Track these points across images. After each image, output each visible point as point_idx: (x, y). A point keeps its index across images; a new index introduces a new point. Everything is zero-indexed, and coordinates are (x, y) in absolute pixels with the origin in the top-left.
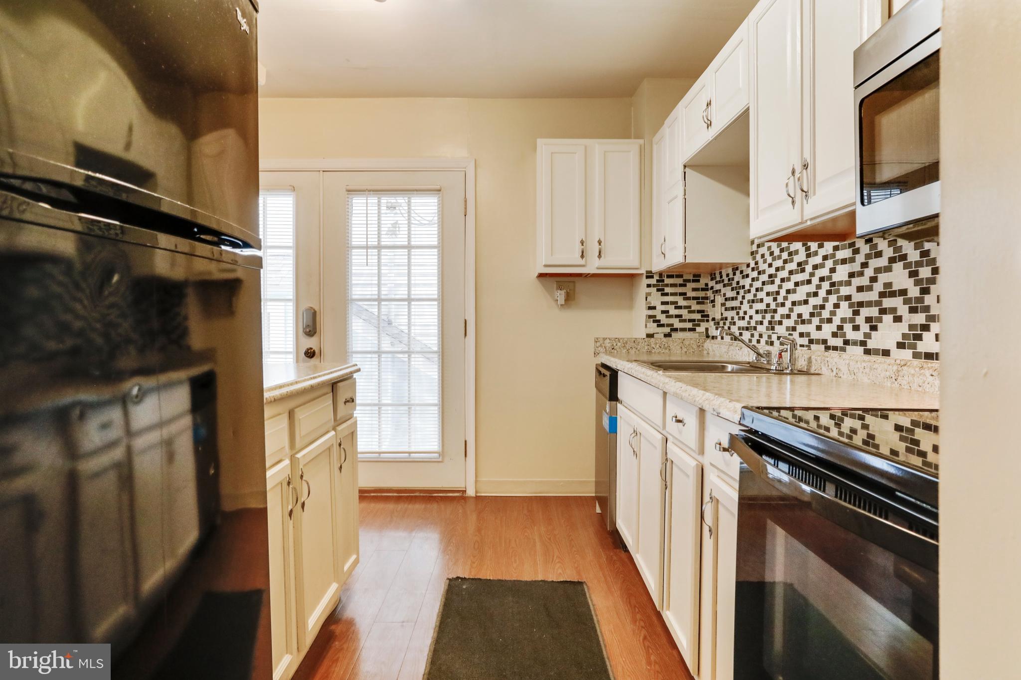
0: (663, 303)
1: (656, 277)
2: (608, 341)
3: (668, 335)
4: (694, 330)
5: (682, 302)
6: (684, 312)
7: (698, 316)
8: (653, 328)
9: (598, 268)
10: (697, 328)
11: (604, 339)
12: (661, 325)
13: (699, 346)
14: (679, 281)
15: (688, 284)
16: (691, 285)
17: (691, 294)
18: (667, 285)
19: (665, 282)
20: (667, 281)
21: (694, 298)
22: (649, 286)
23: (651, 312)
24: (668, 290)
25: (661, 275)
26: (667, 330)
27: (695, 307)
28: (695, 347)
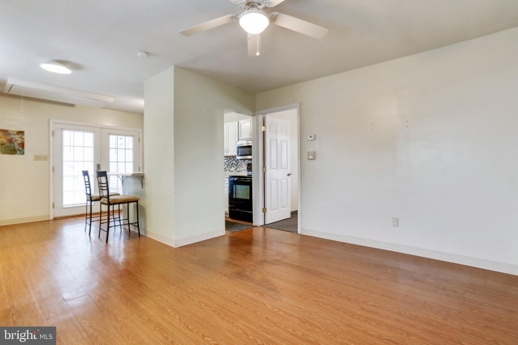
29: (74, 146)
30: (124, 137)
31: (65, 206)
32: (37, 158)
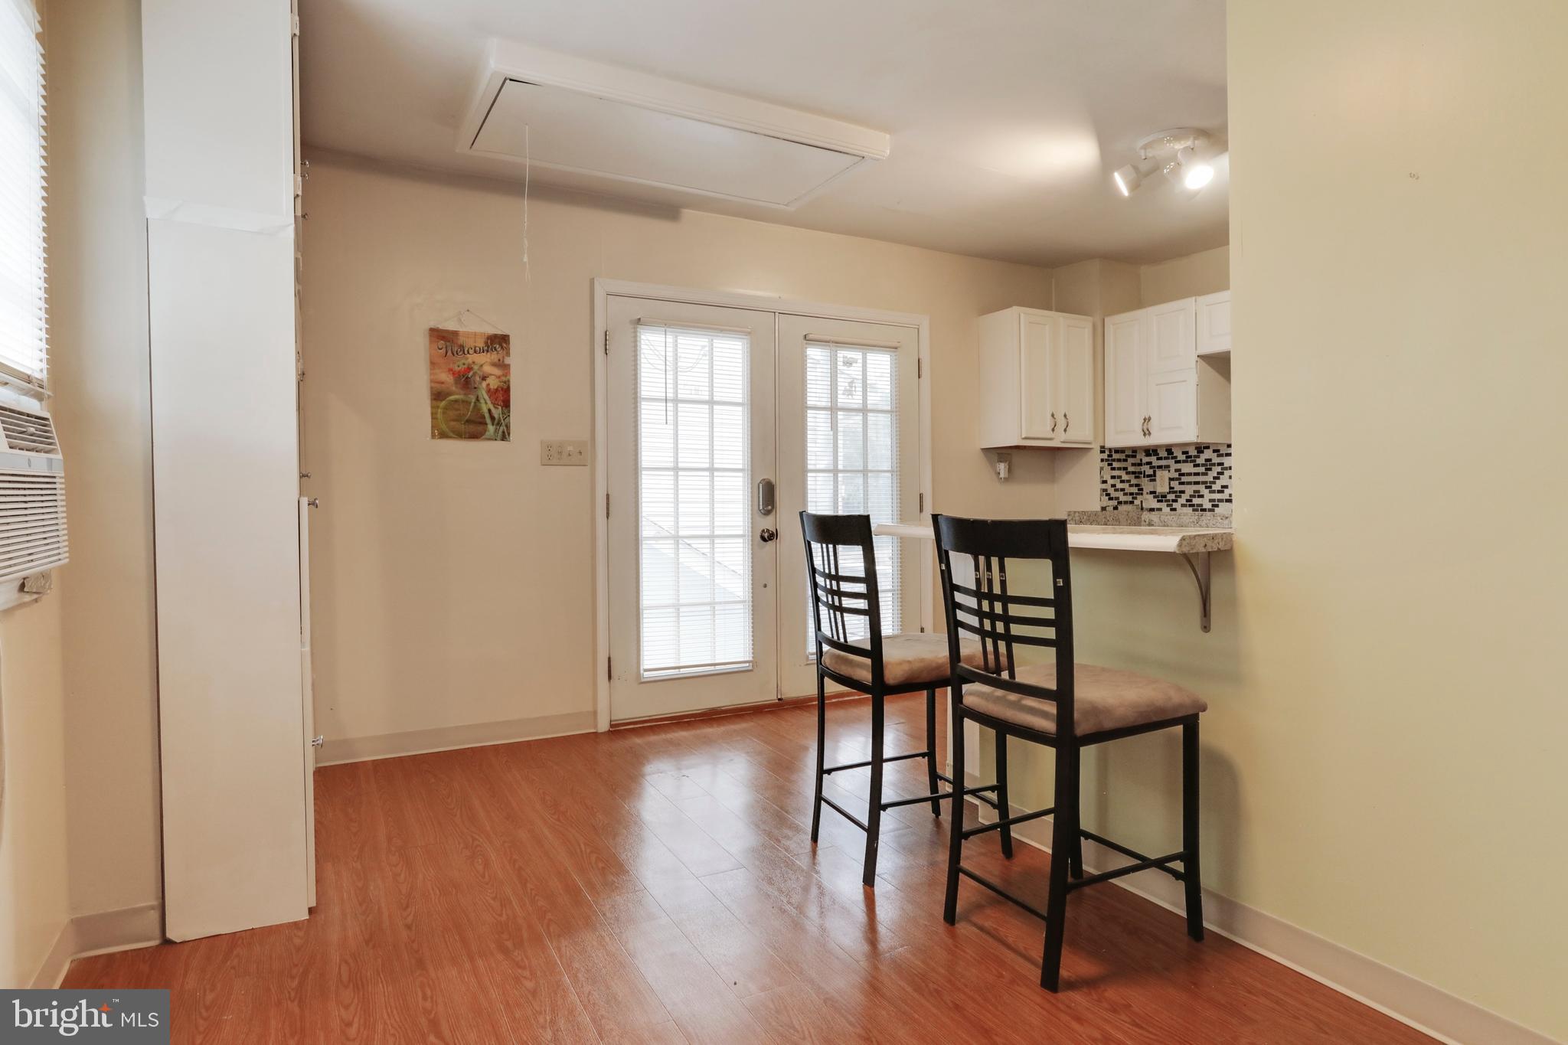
0: (1113, 477)
1: (1107, 453)
2: (1077, 514)
3: (1116, 508)
4: (1132, 503)
5: (1125, 477)
6: (1126, 486)
7: (1135, 490)
8: (1105, 502)
9: (1062, 442)
10: (1135, 501)
11: (1075, 512)
12: (1111, 499)
13: (1138, 518)
14: (1122, 456)
15: (1129, 459)
16: (1131, 460)
17: (1131, 469)
18: (1114, 460)
19: (1114, 457)
20: (1115, 456)
21: (1133, 473)
22: (1102, 460)
23: (1104, 486)
24: (1115, 465)
25: (1110, 450)
26: (1115, 503)
27: (1134, 481)
28: (1136, 518)
29: (676, 401)
30: (856, 355)
31: (646, 674)
32: (555, 454)
